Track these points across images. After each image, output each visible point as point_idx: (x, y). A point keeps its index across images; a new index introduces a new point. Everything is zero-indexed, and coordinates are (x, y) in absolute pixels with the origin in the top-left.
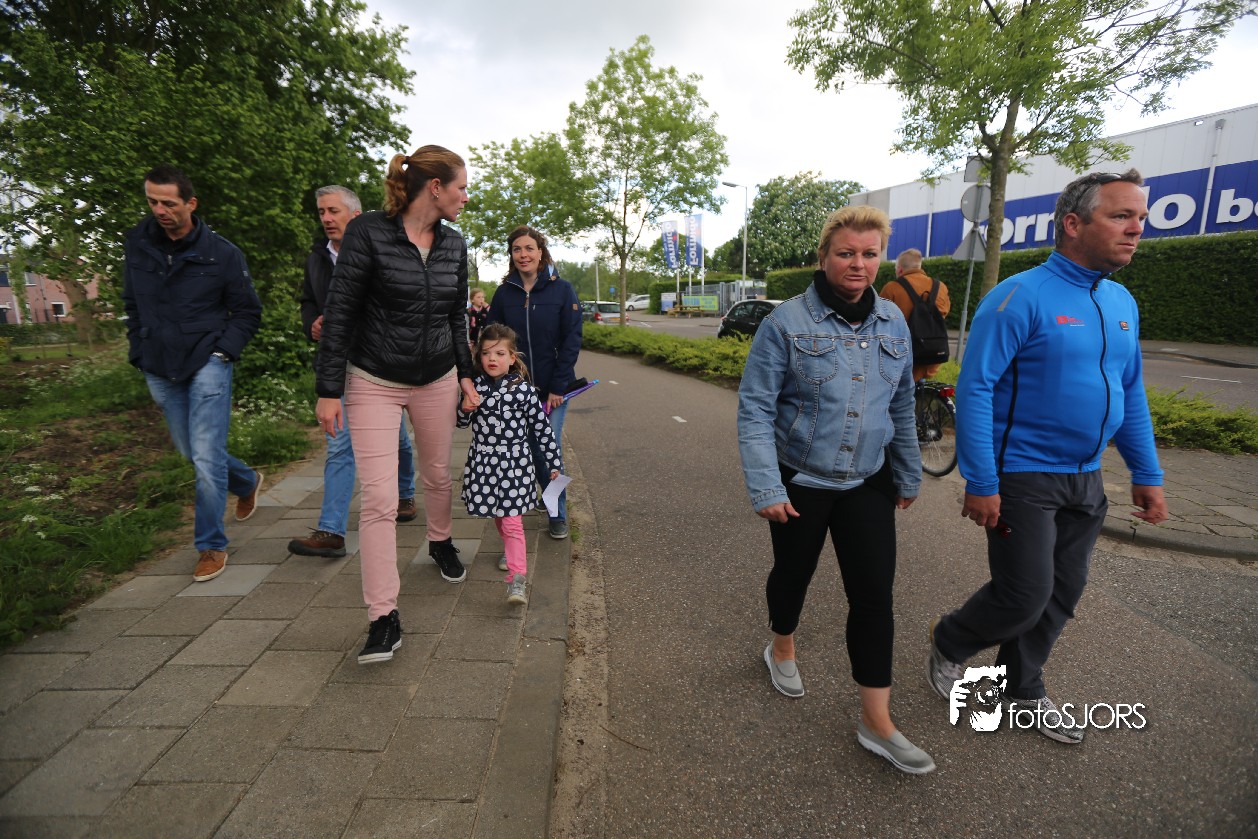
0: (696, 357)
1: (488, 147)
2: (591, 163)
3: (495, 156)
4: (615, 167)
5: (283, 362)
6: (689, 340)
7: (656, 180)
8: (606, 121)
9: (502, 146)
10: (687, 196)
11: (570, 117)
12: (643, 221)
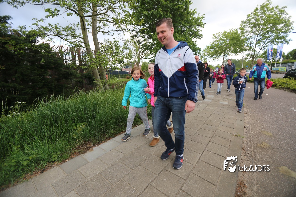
0: (274, 83)
1: (218, 34)
2: (246, 35)
3: (219, 36)
4: (254, 35)
7: (267, 37)
8: (252, 24)
9: (221, 33)
10: (277, 40)
11: (241, 24)
12: (261, 48)
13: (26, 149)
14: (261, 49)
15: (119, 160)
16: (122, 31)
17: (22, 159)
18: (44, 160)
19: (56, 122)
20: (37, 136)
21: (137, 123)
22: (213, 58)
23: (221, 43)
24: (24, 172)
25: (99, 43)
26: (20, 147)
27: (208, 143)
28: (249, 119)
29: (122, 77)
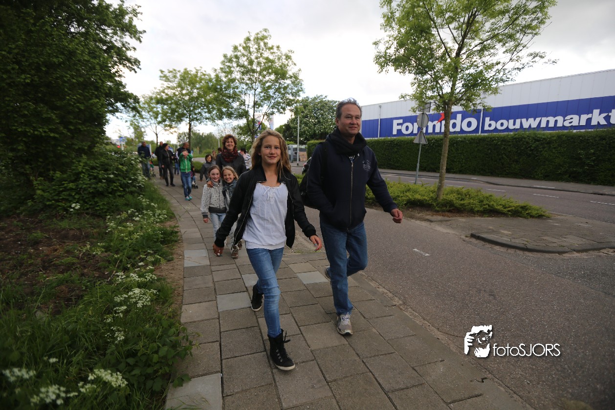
3: (174, 77)
4: (247, 89)
5: (112, 189)
9: (179, 71)
11: (224, 61)
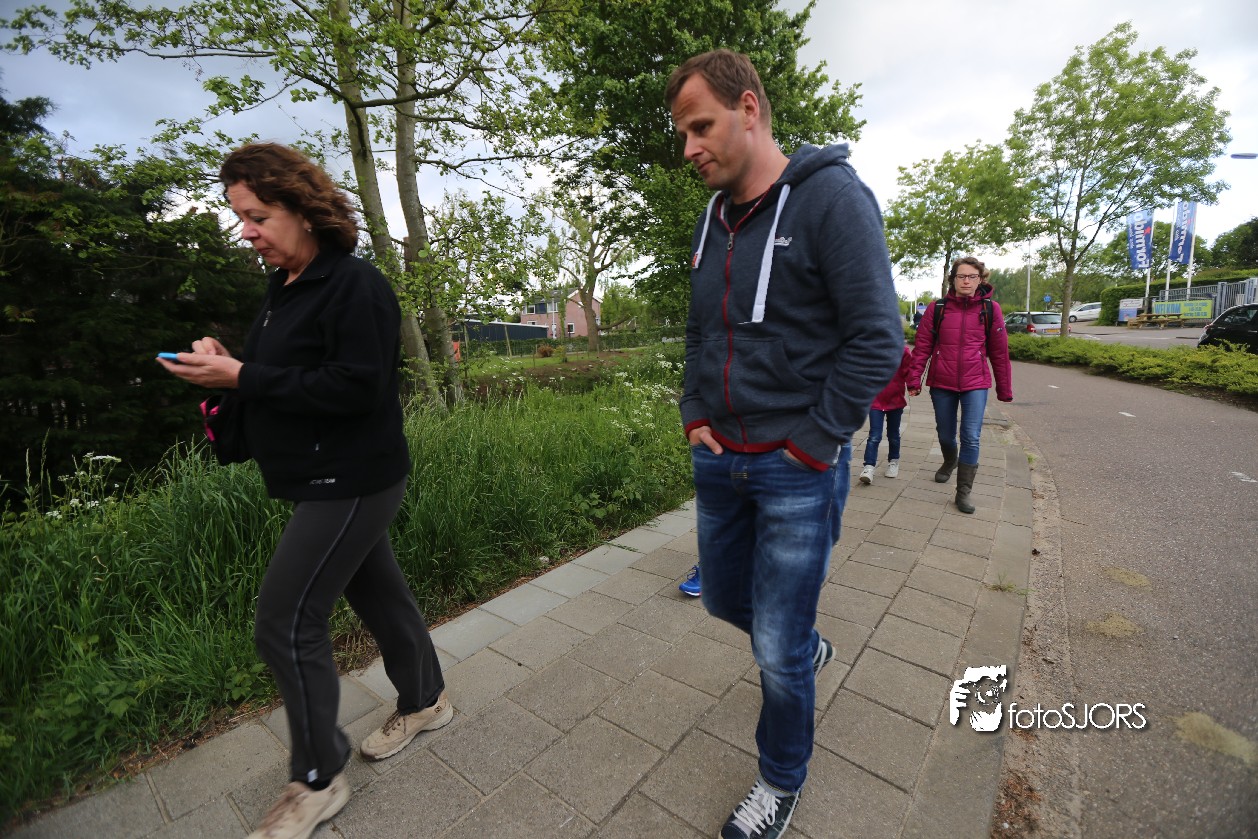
0: (1159, 366)
1: (919, 165)
2: (1037, 169)
3: (924, 173)
4: (1068, 169)
6: (1152, 349)
7: (1123, 174)
8: (1058, 123)
9: (933, 162)
10: (1166, 188)
11: (1013, 126)
12: (1101, 223)
13: (120, 647)
14: (1100, 226)
15: (507, 694)
16: (521, 162)
17: (106, 691)
18: (196, 695)
19: (247, 538)
20: (168, 594)
21: (584, 541)
22: (904, 265)
23: (933, 203)
24: (113, 745)
25: (424, 210)
26: (96, 644)
27: (877, 620)
28: (1055, 518)
29: (519, 351)
